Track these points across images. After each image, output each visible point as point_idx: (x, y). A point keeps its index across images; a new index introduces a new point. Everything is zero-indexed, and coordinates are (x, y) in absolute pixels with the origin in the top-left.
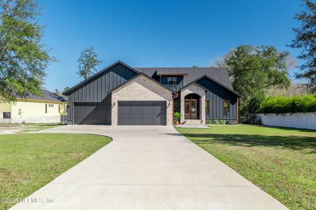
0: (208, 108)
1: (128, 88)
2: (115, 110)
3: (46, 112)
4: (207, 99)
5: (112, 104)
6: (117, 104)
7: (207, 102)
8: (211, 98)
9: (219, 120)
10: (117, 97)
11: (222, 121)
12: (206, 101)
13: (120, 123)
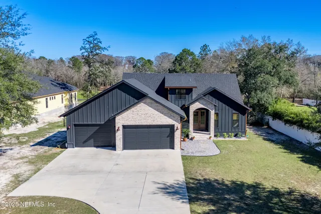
0: (216, 122)
1: (133, 111)
2: (119, 136)
3: (47, 107)
4: (217, 112)
5: (116, 129)
6: (121, 129)
7: (217, 114)
8: (220, 110)
9: (228, 133)
10: (121, 121)
11: (230, 134)
12: (215, 113)
13: (125, 148)
